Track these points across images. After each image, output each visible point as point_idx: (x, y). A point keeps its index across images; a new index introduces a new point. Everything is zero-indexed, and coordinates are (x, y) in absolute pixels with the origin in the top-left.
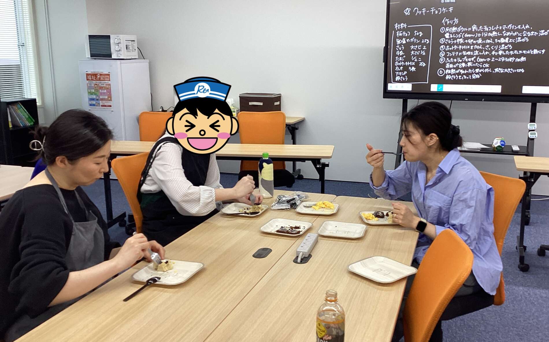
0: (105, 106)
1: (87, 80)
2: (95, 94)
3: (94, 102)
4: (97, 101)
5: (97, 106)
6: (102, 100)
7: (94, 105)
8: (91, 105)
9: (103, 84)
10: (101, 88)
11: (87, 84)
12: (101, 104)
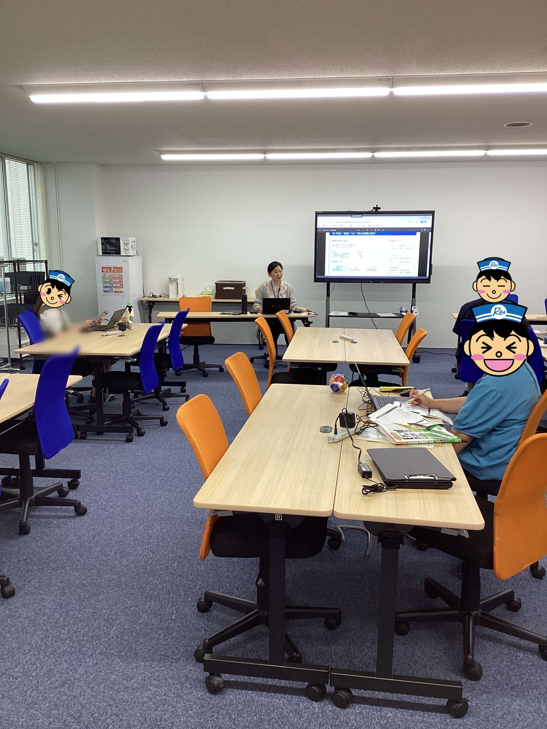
0: (118, 292)
1: (103, 272)
2: (109, 283)
3: (108, 289)
4: (111, 289)
5: (110, 292)
6: (115, 287)
7: (108, 291)
8: (105, 291)
9: (116, 275)
10: (114, 278)
11: (103, 275)
12: (114, 290)
